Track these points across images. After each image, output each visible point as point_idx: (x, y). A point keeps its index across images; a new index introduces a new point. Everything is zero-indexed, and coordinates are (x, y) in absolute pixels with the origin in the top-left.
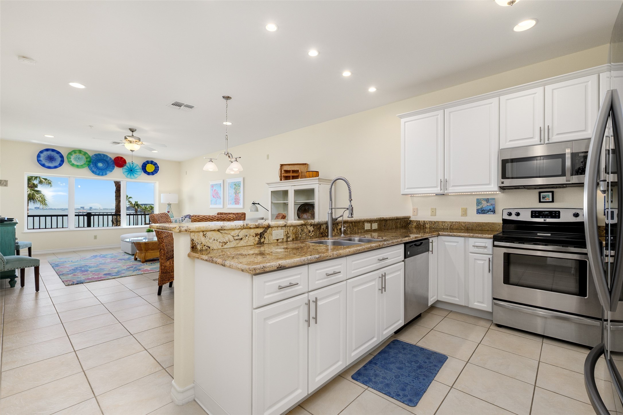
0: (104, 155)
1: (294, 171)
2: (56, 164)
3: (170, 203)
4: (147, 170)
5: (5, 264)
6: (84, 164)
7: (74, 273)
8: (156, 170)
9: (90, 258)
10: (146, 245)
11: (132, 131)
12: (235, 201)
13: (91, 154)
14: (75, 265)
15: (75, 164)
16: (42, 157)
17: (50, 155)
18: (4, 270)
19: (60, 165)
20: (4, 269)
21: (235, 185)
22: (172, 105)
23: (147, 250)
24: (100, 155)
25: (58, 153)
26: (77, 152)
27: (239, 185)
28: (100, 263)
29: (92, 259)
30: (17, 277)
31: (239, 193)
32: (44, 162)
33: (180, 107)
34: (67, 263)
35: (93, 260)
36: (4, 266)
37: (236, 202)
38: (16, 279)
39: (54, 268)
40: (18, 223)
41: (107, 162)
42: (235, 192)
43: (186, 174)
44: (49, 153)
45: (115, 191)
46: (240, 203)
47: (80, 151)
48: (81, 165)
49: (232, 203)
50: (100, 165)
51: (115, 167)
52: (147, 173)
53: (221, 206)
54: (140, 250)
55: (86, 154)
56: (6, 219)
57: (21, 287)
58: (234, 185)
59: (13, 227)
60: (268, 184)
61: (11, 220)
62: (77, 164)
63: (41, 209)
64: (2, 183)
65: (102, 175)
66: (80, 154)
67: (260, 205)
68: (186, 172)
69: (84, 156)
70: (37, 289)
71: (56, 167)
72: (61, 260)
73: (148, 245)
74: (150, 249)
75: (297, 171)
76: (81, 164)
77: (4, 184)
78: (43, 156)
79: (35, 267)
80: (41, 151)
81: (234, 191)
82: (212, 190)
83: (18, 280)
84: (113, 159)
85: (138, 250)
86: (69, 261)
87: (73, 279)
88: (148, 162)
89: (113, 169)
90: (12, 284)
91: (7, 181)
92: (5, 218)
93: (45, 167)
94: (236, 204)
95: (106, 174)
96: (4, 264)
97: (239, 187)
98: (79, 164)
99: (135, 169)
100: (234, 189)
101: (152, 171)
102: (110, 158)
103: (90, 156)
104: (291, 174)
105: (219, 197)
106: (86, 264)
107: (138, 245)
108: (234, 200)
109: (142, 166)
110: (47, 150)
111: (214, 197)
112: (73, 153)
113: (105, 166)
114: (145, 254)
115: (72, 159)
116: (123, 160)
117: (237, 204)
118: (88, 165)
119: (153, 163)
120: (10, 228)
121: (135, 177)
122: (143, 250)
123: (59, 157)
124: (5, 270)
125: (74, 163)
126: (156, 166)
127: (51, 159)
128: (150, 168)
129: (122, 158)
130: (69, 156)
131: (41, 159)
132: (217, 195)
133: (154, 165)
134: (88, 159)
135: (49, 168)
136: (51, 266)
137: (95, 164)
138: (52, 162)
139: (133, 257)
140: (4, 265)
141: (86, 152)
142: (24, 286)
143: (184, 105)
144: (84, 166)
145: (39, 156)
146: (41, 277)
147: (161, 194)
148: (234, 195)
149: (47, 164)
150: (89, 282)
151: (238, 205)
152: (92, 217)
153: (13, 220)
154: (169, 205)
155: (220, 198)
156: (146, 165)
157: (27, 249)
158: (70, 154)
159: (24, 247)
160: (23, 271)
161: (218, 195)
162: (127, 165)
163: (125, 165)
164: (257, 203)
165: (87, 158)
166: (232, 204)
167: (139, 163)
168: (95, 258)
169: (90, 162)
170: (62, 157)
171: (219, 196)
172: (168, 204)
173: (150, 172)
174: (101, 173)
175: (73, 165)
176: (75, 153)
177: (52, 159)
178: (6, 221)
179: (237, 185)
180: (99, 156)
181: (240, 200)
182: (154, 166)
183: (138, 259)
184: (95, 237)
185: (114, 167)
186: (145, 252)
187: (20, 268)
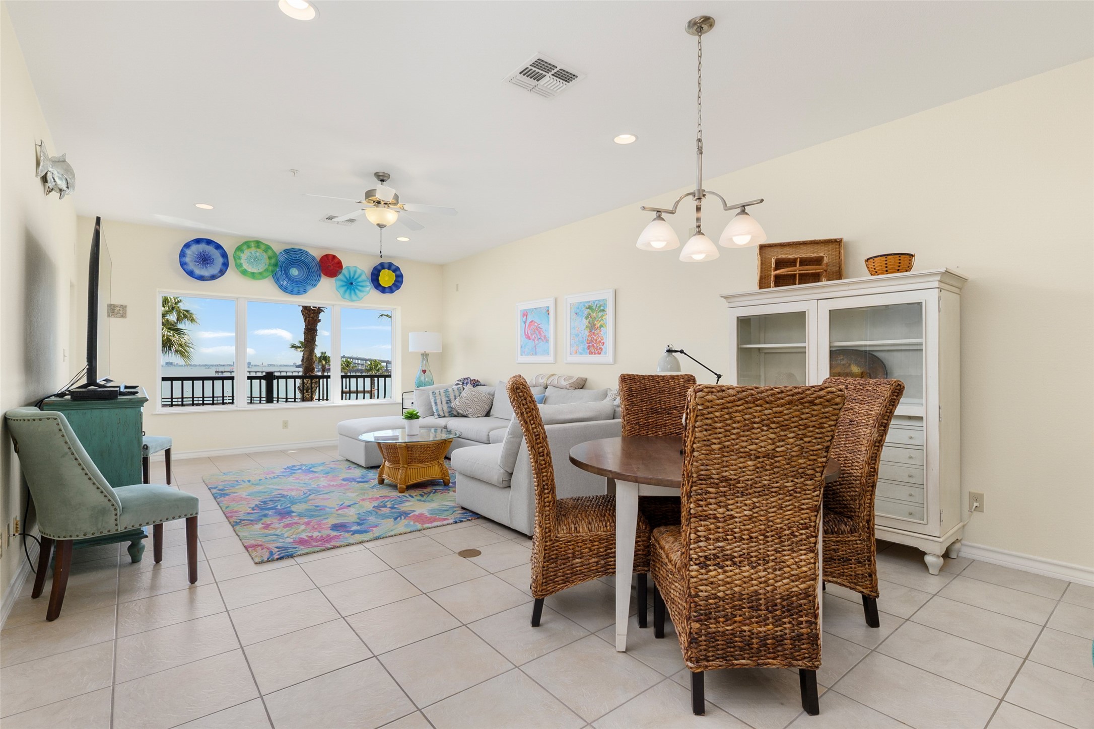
0: (302, 251)
1: (804, 262)
2: (214, 270)
3: (426, 352)
4: (380, 283)
5: (119, 515)
6: (266, 270)
7: (265, 519)
8: (397, 283)
9: (285, 474)
10: (409, 451)
11: (381, 178)
12: (589, 346)
13: (278, 249)
14: (259, 492)
15: (250, 270)
16: (188, 256)
17: (203, 251)
18: (117, 530)
19: (222, 272)
20: (116, 527)
21: (589, 307)
22: (520, 73)
23: (410, 461)
24: (294, 250)
25: (218, 247)
26: (253, 245)
27: (602, 308)
28: (310, 490)
29: (289, 476)
30: (146, 536)
31: (601, 326)
32: (192, 266)
33: (538, 81)
34: (241, 486)
35: (291, 479)
36: (116, 520)
37: (592, 349)
38: (143, 541)
39: (218, 500)
40: (147, 400)
41: (307, 265)
42: (589, 325)
43: (457, 290)
44: (202, 247)
45: (304, 330)
46: (604, 350)
47: (258, 243)
48: (259, 273)
49: (580, 350)
50: (294, 272)
51: (322, 275)
52: (380, 288)
53: (550, 358)
54: (395, 461)
55: (269, 248)
56: (122, 390)
57: (155, 563)
58: (587, 308)
59: (138, 409)
60: (726, 297)
61: (132, 390)
62: (252, 271)
63: (175, 365)
64: (116, 311)
65: (298, 293)
66: (258, 250)
67: (685, 354)
68: (457, 285)
69: (265, 254)
70: (193, 578)
71: (213, 277)
72: (228, 478)
73: (411, 451)
74: (415, 459)
75: (818, 261)
76: (260, 271)
77: (121, 312)
78: (191, 255)
79: (187, 519)
80: (186, 244)
81: (586, 322)
82: (525, 322)
83: (148, 544)
84: (318, 260)
85: (389, 461)
86: (245, 482)
87: (267, 539)
88: (382, 266)
89: (319, 281)
90: (135, 553)
91: (126, 307)
92: (119, 387)
93: (193, 277)
94: (591, 353)
95: (305, 291)
96: (116, 515)
97: (600, 314)
98: (255, 272)
99: (359, 280)
100: (587, 318)
101: (391, 285)
102: (314, 258)
103: (275, 253)
104: (797, 270)
105: (543, 338)
106: (280, 492)
107: (390, 450)
108: (587, 345)
109: (372, 274)
110: (198, 241)
111: (530, 339)
112: (245, 247)
113: (303, 274)
114: (406, 472)
115: (242, 261)
116: (336, 261)
117: (595, 353)
118: (272, 272)
119: (393, 268)
120: (129, 412)
121: (358, 297)
122: (401, 462)
123: (219, 255)
124: (119, 531)
125: (246, 269)
126: (398, 273)
127: (205, 261)
128: (386, 278)
129: (334, 257)
130: (237, 253)
131: (187, 260)
132: (537, 332)
133: (394, 271)
134: (273, 261)
135: (201, 278)
136: (211, 495)
137: (285, 270)
138: (206, 267)
139: (373, 475)
140: (115, 517)
141: (269, 246)
142: (161, 560)
143: (556, 70)
144: (265, 274)
145: (182, 254)
146: (200, 542)
147: (410, 334)
148: (587, 333)
149: (198, 272)
150: (307, 554)
151: (597, 355)
152: (275, 382)
153: (137, 393)
154: (425, 356)
155: (547, 341)
156: (380, 271)
157: (163, 452)
158: (239, 249)
159: (157, 450)
160: (158, 530)
161: (539, 333)
162: (344, 271)
163: (340, 273)
164: (677, 350)
165: (270, 258)
166: (581, 354)
167: (365, 268)
168: (294, 475)
169: (276, 265)
170: (224, 255)
171: (543, 335)
172: (422, 354)
173: (386, 286)
174: (296, 290)
175: (244, 273)
176: (249, 247)
177: (207, 260)
178: (122, 394)
179: (594, 307)
180: (293, 253)
181: (604, 343)
182: (394, 274)
183: (386, 481)
184: (285, 425)
185: (320, 276)
186: (405, 466)
187: (154, 522)
